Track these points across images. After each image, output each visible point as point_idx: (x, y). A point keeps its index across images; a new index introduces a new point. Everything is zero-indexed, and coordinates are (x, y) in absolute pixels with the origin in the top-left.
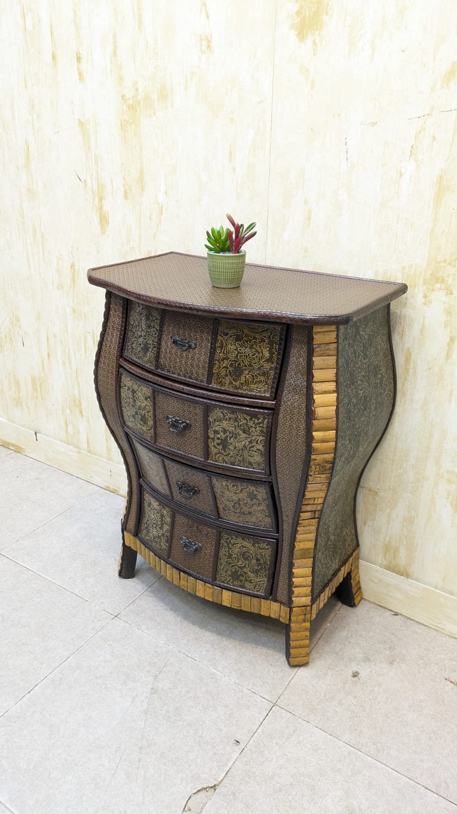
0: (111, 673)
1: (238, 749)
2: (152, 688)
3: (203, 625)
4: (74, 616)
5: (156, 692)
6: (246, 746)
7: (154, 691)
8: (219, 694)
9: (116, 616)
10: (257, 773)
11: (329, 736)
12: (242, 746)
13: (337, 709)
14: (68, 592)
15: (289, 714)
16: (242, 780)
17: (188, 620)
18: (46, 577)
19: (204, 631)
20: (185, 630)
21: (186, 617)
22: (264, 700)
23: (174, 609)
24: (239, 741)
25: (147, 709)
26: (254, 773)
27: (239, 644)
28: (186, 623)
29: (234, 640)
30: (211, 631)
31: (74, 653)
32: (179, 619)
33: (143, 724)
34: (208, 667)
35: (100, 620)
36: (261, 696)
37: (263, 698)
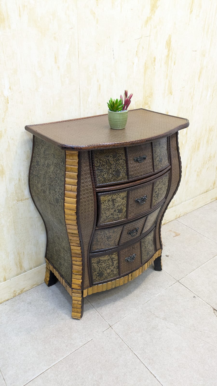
0: (150, 335)
1: (197, 298)
2: (163, 319)
3: (130, 292)
4: (103, 348)
5: (165, 318)
6: (197, 295)
7: (165, 319)
8: (170, 297)
9: (110, 326)
10: (208, 295)
11: (194, 271)
12: (196, 296)
13: (183, 265)
14: (80, 349)
15: (183, 278)
16: (211, 300)
17: (124, 297)
18: (59, 361)
19: (132, 293)
20: (130, 300)
21: (122, 297)
22: (175, 283)
23: (115, 300)
24: (194, 296)
25: (174, 323)
26: (208, 296)
27: (145, 283)
28: (126, 298)
29: (142, 284)
30: (134, 290)
31: (132, 351)
32: (122, 300)
33: (182, 327)
34: (155, 297)
35: (111, 335)
36: (173, 284)
37: (174, 284)
